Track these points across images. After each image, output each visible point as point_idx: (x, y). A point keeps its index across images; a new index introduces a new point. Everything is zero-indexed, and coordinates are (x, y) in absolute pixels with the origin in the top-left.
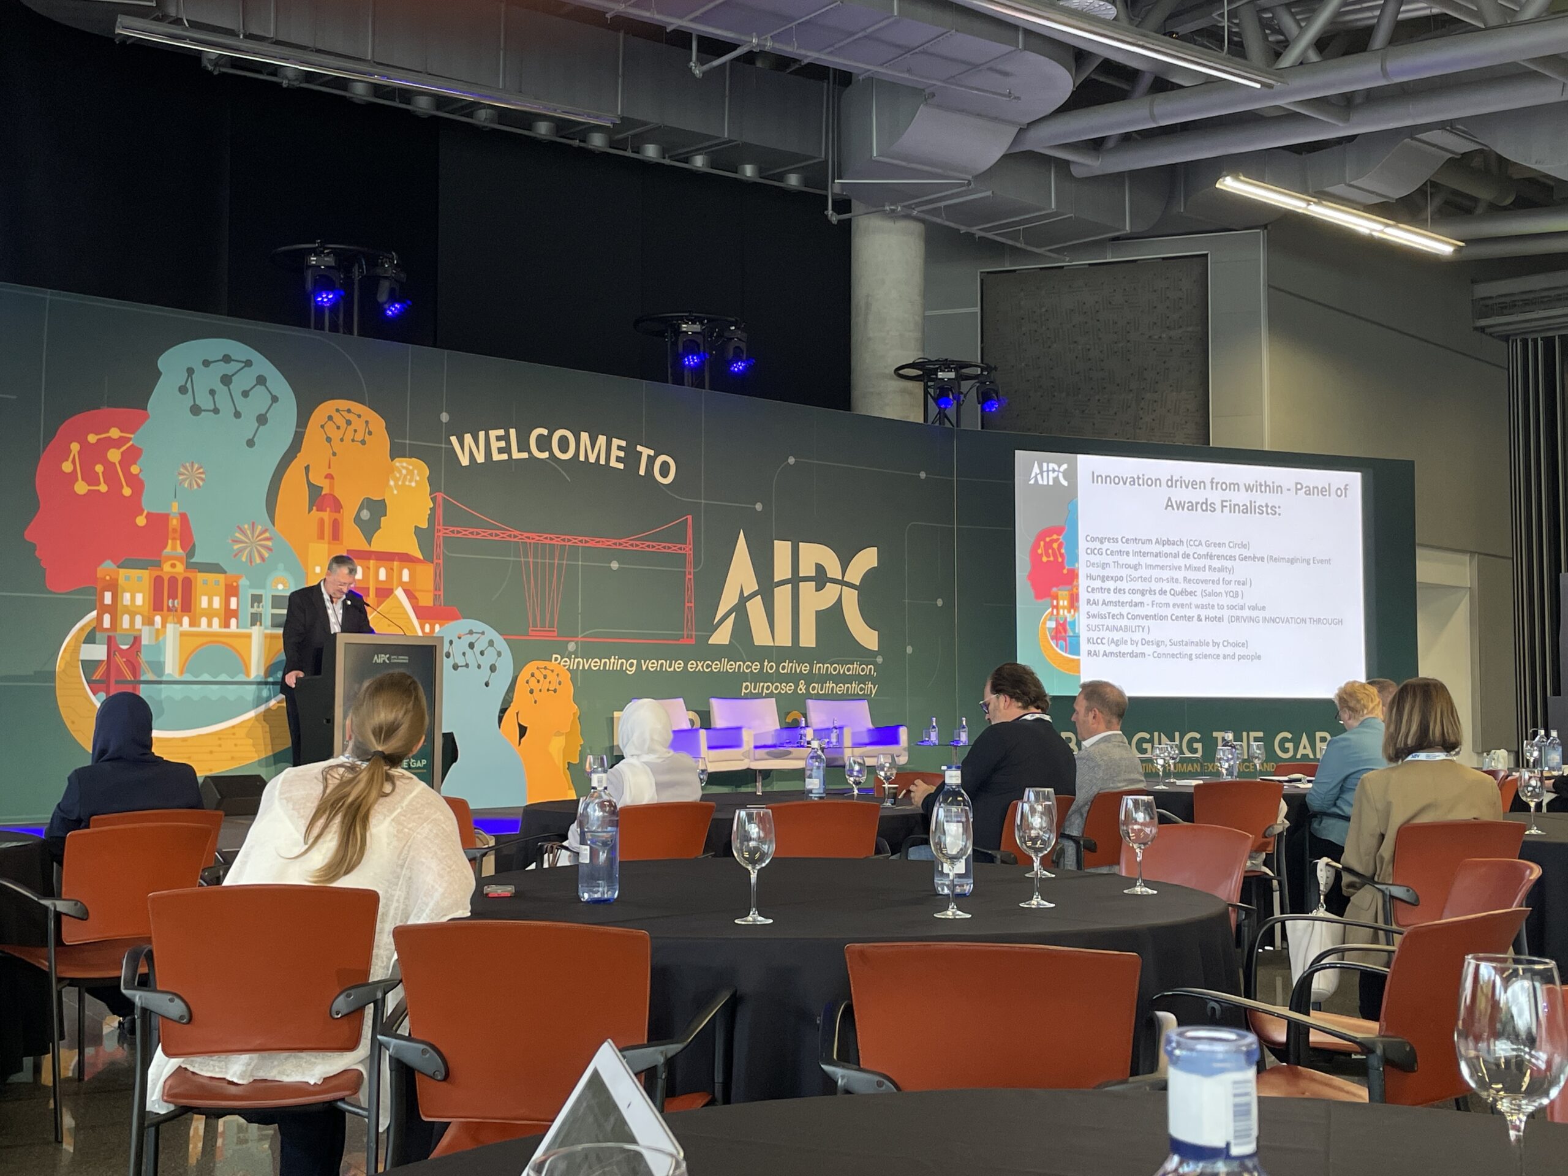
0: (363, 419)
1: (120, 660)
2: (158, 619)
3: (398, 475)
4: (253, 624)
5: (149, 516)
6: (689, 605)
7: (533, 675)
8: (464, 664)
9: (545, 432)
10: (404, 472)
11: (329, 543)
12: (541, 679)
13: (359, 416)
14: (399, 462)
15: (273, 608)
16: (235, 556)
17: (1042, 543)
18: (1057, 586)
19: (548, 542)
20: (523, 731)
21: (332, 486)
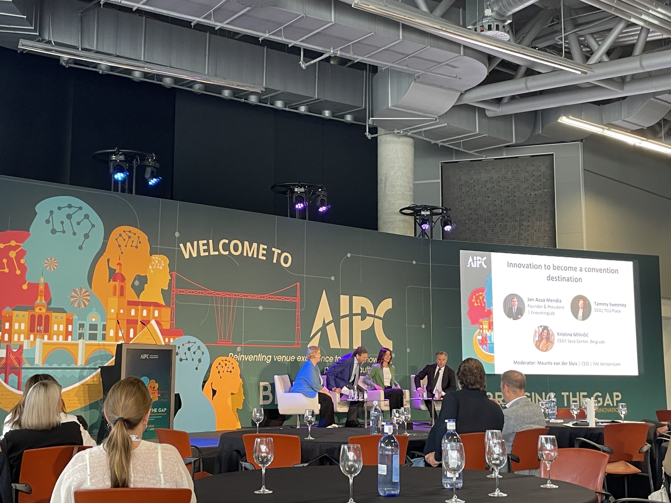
0: (137, 235)
1: (12, 357)
2: (32, 337)
3: (153, 263)
4: (79, 339)
5: (29, 284)
6: (298, 328)
7: (220, 364)
8: (185, 358)
9: (227, 241)
10: (157, 262)
11: (118, 297)
12: (224, 366)
13: (135, 234)
14: (155, 257)
15: (90, 330)
16: (71, 304)
17: (474, 297)
18: (482, 318)
19: (228, 296)
20: (214, 392)
21: (120, 269)
